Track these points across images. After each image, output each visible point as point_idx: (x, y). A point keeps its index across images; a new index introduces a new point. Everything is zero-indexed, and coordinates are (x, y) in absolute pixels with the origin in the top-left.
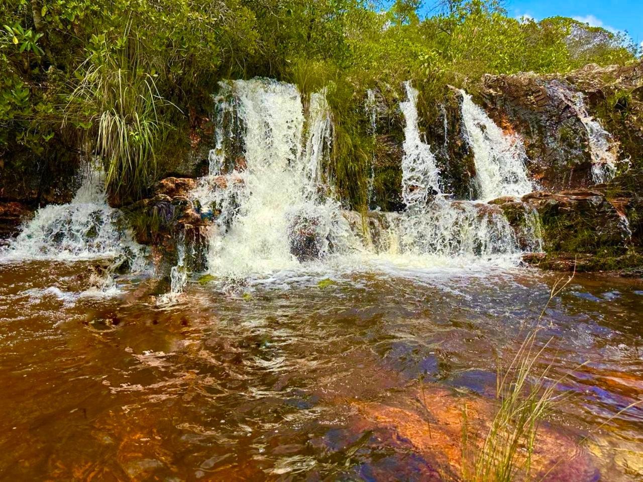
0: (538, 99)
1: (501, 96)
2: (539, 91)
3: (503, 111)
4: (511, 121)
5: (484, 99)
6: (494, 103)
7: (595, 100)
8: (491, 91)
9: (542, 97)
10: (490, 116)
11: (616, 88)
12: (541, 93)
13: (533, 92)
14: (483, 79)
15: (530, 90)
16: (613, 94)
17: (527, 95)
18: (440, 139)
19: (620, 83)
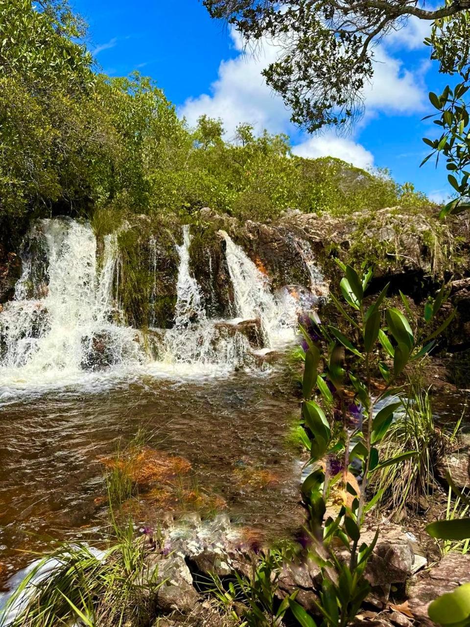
0: (279, 245)
1: (256, 240)
2: (280, 240)
3: (257, 253)
4: (262, 261)
5: (246, 241)
6: (251, 246)
7: (318, 247)
8: (251, 235)
9: (282, 244)
10: (249, 256)
11: (332, 240)
12: (281, 241)
13: (276, 240)
14: (246, 224)
15: (274, 238)
16: (329, 244)
17: (272, 242)
18: (207, 275)
19: (335, 236)
